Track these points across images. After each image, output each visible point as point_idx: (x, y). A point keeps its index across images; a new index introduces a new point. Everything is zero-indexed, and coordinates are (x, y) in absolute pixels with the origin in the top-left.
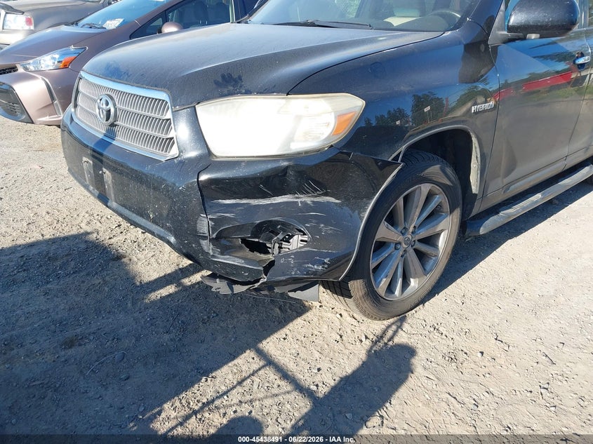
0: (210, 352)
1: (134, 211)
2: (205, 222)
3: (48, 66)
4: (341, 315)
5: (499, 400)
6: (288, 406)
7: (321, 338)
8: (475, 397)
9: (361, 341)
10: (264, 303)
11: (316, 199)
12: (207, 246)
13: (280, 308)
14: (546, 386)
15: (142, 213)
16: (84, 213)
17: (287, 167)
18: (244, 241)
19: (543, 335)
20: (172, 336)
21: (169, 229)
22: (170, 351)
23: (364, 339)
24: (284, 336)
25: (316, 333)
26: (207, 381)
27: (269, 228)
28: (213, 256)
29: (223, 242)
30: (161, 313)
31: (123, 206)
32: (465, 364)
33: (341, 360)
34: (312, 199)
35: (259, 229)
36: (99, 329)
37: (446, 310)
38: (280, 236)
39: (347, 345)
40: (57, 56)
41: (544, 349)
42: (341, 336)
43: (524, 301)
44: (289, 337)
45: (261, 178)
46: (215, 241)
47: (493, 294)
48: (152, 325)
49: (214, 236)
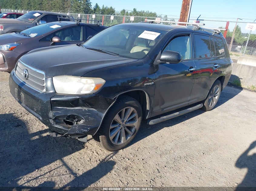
0: (42, 162)
1: (30, 108)
2: (51, 113)
3: (5, 49)
4: (93, 152)
5: (135, 183)
6: (64, 181)
7: (83, 160)
8: (128, 181)
9: (97, 161)
10: (67, 146)
11: (89, 109)
12: (51, 121)
13: (72, 149)
14: (153, 179)
15: (33, 109)
16: (8, 108)
17: (79, 98)
18: (64, 120)
19: (160, 163)
20: (30, 155)
21: (40, 115)
22: (28, 160)
23: (98, 161)
24: (70, 158)
25: (82, 158)
26: (38, 171)
27: (73, 117)
28: (53, 125)
29: (57, 120)
30: (28, 147)
31: (27, 106)
32: (129, 171)
33: (88, 167)
34: (88, 109)
35: (69, 117)
36: (4, 151)
37: (131, 152)
38: (76, 120)
39: (92, 162)
40: (9, 46)
41: (158, 167)
42: (90, 159)
43: (159, 151)
44: (72, 159)
45: (70, 101)
46: (54, 120)
47: (149, 148)
48: (24, 151)
49: (54, 118)
